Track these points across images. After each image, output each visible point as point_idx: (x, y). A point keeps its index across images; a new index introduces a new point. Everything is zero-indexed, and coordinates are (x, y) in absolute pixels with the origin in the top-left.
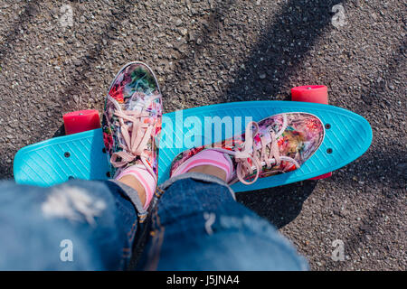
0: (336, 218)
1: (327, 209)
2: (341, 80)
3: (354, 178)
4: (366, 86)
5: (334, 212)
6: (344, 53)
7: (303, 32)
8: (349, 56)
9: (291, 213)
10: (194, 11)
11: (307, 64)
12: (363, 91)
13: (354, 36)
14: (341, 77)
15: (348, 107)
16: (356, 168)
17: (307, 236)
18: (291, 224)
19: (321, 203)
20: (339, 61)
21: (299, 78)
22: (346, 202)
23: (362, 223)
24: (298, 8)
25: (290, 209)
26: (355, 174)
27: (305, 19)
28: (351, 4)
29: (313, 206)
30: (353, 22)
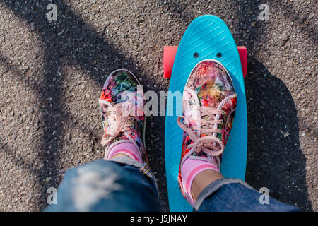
0: (288, 44)
1: (279, 52)
2: (162, 30)
3: (253, 25)
4: (169, 8)
5: (282, 46)
6: (138, 25)
7: (117, 59)
8: (142, 21)
9: (278, 85)
10: (90, 150)
11: (144, 59)
12: (174, 11)
13: (125, 15)
14: (159, 29)
15: (187, 25)
16: (244, 22)
17: (302, 72)
18: (289, 86)
19: (272, 57)
20: (145, 30)
21: (156, 66)
22: (274, 34)
23: (297, 21)
24: (95, 62)
25: (275, 85)
26: (249, 23)
27: (105, 57)
28: (97, 16)
29: (274, 64)
30: (112, 15)
